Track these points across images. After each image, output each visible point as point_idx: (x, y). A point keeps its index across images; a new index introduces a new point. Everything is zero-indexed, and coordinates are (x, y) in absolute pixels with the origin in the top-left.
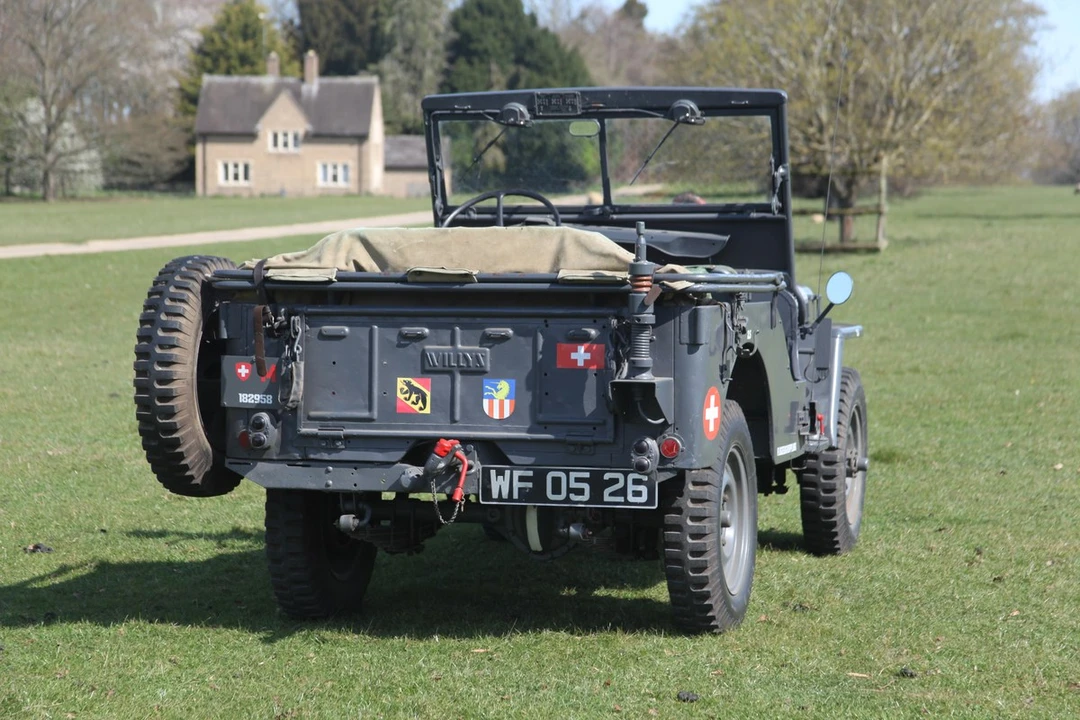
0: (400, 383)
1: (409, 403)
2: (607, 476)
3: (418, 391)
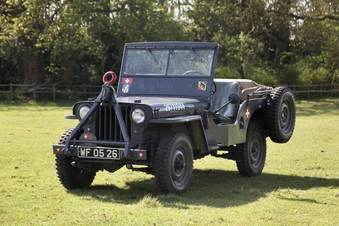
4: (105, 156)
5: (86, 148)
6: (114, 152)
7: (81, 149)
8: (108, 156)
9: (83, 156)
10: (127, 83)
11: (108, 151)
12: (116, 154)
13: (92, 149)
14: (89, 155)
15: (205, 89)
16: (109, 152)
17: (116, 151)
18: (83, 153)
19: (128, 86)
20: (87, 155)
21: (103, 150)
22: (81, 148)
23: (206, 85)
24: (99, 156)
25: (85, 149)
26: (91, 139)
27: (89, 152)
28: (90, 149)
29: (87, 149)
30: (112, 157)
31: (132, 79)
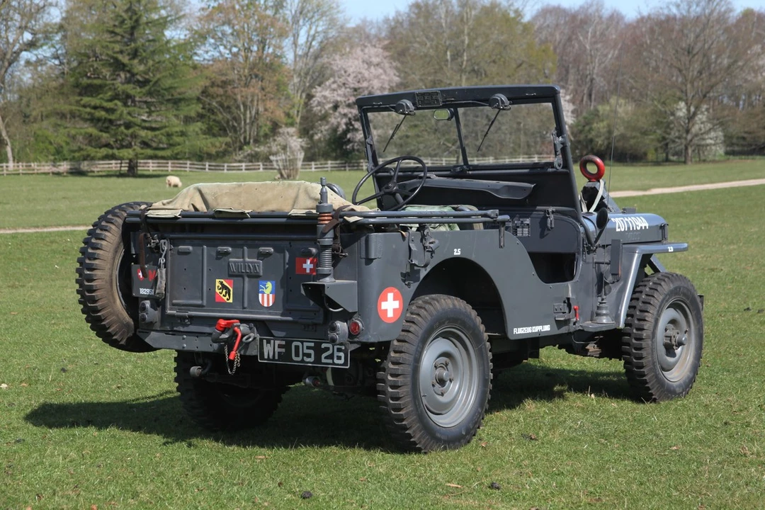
0: (218, 284)
1: (222, 295)
2: (323, 346)
3: (226, 288)
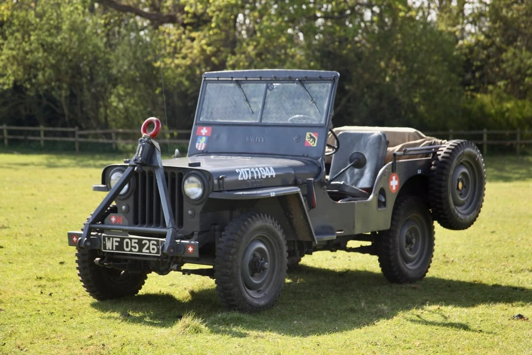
4: (140, 250)
5: (113, 237)
6: (153, 244)
7: (107, 238)
8: (144, 250)
9: (109, 250)
10: (203, 134)
11: (144, 242)
12: (155, 247)
13: (122, 239)
14: (118, 248)
15: (315, 145)
16: (146, 244)
17: (155, 243)
18: (109, 245)
19: (204, 139)
20: (114, 249)
21: (136, 241)
22: (106, 236)
23: (316, 139)
24: (131, 251)
25: (111, 239)
26: (121, 223)
27: (117, 244)
28: (119, 239)
29: (115, 239)
30: (150, 253)
31: (210, 128)
